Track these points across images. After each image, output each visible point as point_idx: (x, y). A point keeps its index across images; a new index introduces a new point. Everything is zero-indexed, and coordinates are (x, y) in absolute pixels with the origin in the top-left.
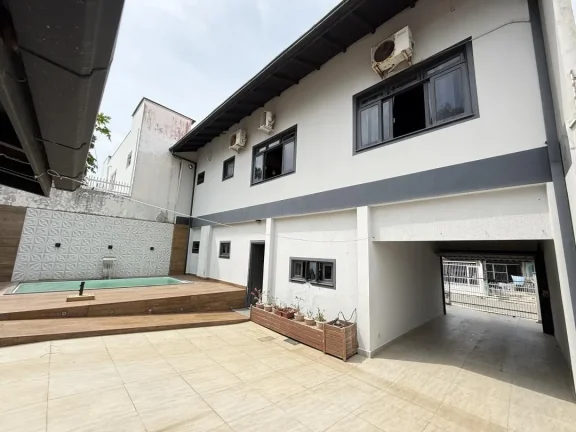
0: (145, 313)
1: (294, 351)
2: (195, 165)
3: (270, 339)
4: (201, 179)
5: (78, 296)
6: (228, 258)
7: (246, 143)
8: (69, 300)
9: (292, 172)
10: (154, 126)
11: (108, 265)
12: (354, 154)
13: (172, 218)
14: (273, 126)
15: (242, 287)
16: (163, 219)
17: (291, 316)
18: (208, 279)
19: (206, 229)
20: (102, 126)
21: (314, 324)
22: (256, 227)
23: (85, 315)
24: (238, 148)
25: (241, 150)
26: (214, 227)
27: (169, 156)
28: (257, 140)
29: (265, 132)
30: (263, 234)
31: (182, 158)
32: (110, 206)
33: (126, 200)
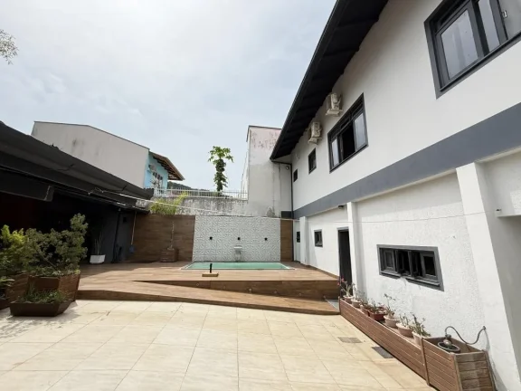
0: (246, 291)
1: (380, 365)
2: (290, 165)
3: (355, 341)
4: (295, 176)
5: (208, 273)
6: (321, 246)
7: (322, 133)
8: (204, 276)
9: (365, 146)
10: (257, 144)
11: (239, 252)
12: (438, 97)
13: (278, 213)
14: (341, 106)
15: (336, 277)
16: (271, 214)
17: (380, 319)
18: (309, 267)
19: (303, 220)
20: (228, 154)
21: (412, 336)
22: (340, 213)
23: (209, 288)
24: (316, 140)
25: (319, 141)
26: (308, 217)
27: (271, 164)
28: (330, 127)
29: (335, 115)
30: (346, 220)
31: (279, 163)
32: (236, 209)
33: (245, 203)
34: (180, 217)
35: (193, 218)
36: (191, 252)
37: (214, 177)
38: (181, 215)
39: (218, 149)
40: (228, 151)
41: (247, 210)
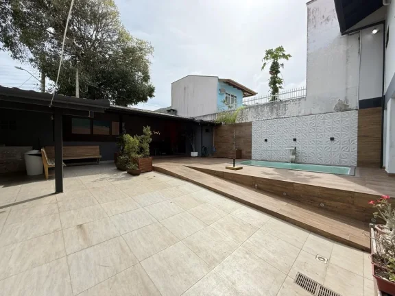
0: (252, 186)
4: (387, 37)
8: (227, 168)
13: (354, 104)
16: (343, 108)
32: (292, 109)
33: (302, 101)
34: (240, 125)
35: (250, 124)
36: (251, 152)
37: (268, 82)
38: (242, 123)
39: (269, 52)
40: (281, 49)
41: (304, 108)
